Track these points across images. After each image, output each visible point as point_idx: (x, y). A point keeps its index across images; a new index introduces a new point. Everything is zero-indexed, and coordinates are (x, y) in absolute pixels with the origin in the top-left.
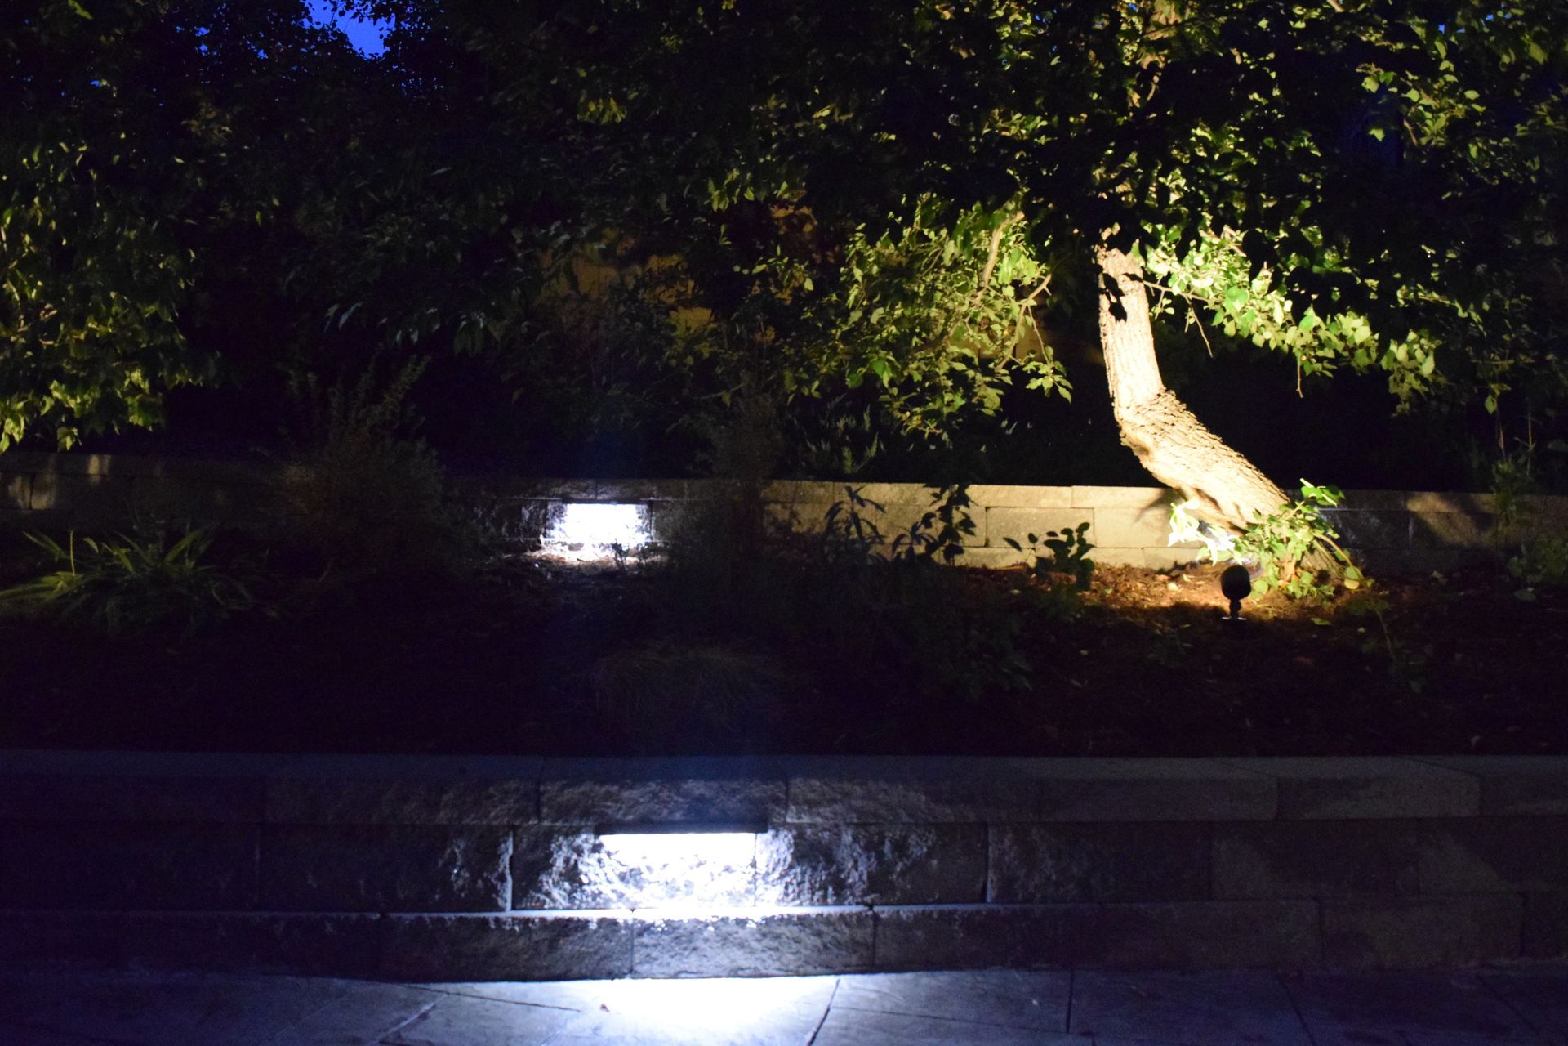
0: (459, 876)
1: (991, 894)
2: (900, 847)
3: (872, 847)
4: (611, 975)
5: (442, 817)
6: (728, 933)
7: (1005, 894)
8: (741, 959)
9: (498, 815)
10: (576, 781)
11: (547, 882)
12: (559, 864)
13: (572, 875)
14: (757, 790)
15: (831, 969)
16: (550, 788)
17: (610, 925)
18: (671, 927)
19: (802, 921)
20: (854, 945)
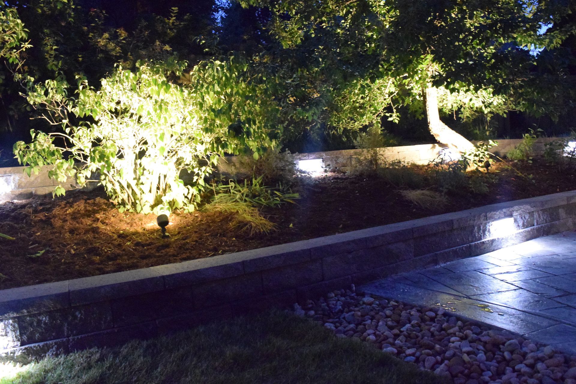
0: (476, 234)
1: (535, 224)
3: (522, 218)
4: (500, 249)
7: (537, 224)
8: (513, 242)
10: (491, 212)
11: (487, 233)
12: (488, 229)
16: (488, 214)
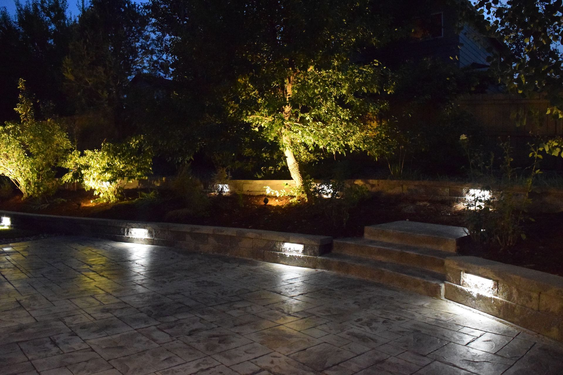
0: (122, 232)
2: (158, 232)
3: (155, 232)
5: (120, 226)
6: (141, 239)
9: (124, 226)
10: (130, 223)
11: (129, 233)
12: (130, 231)
13: (131, 233)
14: (144, 225)
15: (149, 244)
16: (128, 223)
17: (132, 237)
18: (137, 238)
19: (147, 239)
20: (151, 242)
